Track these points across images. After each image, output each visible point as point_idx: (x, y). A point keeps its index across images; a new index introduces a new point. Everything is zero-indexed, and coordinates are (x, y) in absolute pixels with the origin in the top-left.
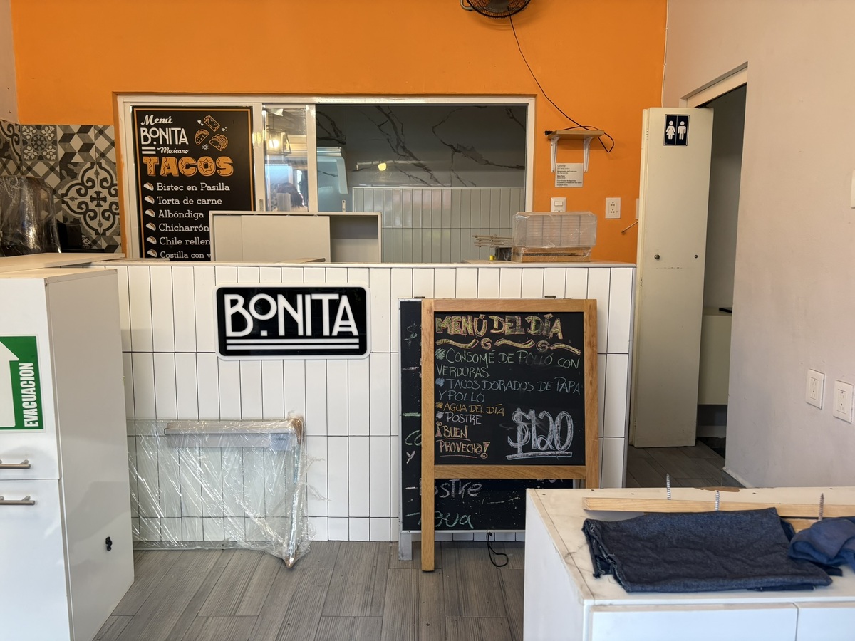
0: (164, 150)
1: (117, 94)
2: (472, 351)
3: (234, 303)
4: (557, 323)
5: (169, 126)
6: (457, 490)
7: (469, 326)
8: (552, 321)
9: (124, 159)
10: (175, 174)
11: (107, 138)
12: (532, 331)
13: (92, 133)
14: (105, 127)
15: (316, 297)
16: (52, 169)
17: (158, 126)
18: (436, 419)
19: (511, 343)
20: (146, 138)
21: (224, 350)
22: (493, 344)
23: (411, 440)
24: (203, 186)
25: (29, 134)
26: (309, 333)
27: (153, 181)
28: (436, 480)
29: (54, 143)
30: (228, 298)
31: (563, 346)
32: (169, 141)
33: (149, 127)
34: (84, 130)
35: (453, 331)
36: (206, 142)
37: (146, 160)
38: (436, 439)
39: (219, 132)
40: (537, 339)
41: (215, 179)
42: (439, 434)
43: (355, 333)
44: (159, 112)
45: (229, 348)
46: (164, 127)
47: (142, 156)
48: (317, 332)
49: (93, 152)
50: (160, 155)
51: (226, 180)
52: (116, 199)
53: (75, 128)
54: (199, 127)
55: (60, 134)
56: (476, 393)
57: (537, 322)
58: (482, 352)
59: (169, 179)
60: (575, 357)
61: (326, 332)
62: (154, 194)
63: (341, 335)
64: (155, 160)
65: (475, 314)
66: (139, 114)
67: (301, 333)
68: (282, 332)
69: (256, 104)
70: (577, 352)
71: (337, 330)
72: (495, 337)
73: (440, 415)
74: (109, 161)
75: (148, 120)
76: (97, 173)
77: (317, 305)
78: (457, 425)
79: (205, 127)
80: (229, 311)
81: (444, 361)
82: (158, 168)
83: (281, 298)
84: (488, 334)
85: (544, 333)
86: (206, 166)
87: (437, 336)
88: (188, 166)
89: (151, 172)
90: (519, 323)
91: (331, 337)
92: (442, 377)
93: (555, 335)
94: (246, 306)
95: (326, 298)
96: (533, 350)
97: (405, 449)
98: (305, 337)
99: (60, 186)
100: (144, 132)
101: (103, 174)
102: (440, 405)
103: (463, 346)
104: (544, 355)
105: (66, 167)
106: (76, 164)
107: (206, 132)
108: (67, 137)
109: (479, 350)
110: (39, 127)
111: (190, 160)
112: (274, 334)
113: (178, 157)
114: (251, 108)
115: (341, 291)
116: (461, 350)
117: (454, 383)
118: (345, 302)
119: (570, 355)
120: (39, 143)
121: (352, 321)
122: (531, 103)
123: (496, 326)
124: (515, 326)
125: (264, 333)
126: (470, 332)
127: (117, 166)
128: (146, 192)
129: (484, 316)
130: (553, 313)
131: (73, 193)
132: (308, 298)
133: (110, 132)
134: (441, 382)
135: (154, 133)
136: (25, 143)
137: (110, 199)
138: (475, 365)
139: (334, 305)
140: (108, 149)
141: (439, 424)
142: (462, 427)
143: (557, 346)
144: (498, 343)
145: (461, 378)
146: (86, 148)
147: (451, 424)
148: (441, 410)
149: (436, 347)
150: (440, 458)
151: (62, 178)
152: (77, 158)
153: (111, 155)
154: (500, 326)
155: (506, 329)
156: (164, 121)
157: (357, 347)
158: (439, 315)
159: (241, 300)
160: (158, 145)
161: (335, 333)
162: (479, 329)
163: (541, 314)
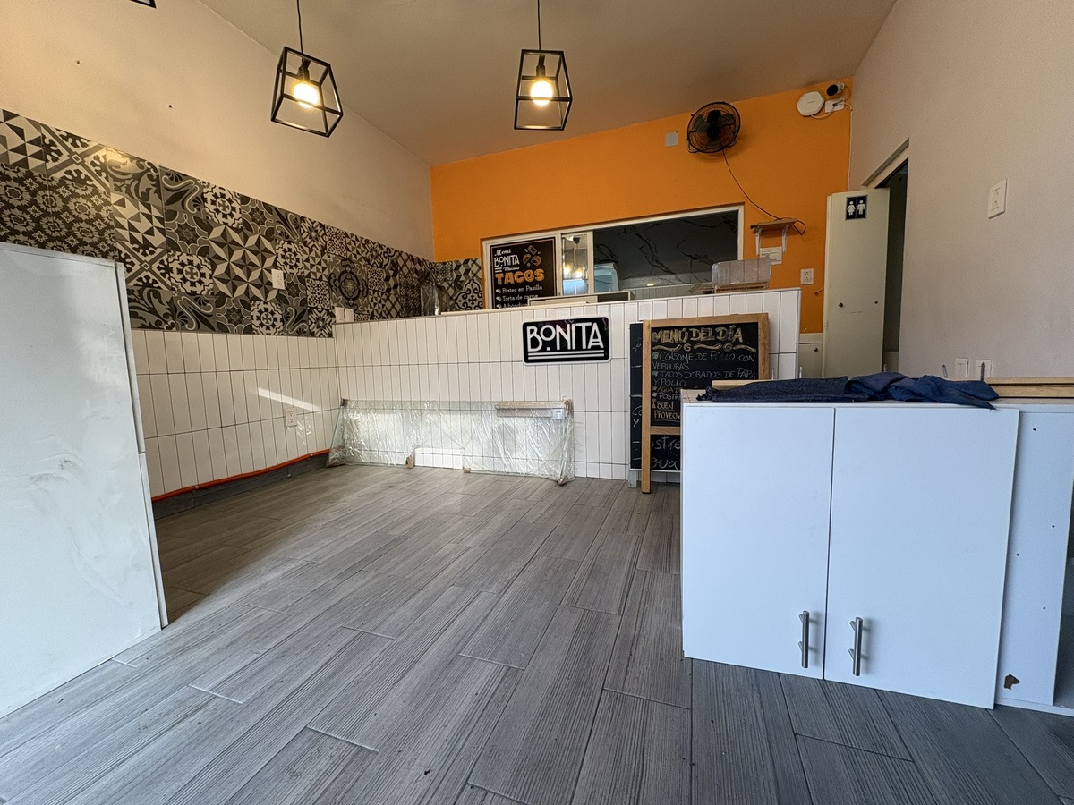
0: (507, 269)
1: (482, 240)
2: (677, 353)
3: (532, 331)
4: (739, 331)
5: (509, 254)
6: (667, 445)
7: (676, 336)
8: (735, 330)
9: (486, 277)
10: (512, 282)
11: (477, 265)
12: (720, 338)
13: (470, 263)
14: (476, 259)
15: (578, 325)
16: (450, 285)
17: (503, 255)
18: (652, 397)
19: (705, 346)
20: (497, 263)
21: (527, 360)
22: (692, 347)
23: (637, 412)
24: (528, 288)
25: (440, 267)
26: (574, 347)
27: (500, 287)
28: (651, 435)
29: (452, 271)
30: (529, 329)
31: (743, 346)
32: (509, 264)
33: (499, 257)
34: (466, 262)
35: (664, 340)
36: (529, 262)
37: (497, 276)
38: (652, 409)
39: (537, 254)
40: (723, 343)
41: (534, 283)
42: (654, 406)
43: (602, 346)
44: (504, 247)
45: (529, 358)
46: (506, 255)
47: (495, 273)
48: (579, 347)
49: (470, 274)
50: (504, 272)
51: (540, 283)
52: (481, 299)
53: (462, 262)
54: (525, 253)
55: (454, 265)
56: (680, 380)
57: (724, 332)
58: (685, 353)
59: (509, 286)
60: (752, 354)
61: (584, 347)
62: (501, 295)
63: (593, 348)
64: (502, 275)
65: (680, 328)
66: (494, 250)
67: (569, 348)
68: (558, 348)
69: (557, 235)
70: (753, 350)
71: (591, 344)
72: (694, 343)
73: (655, 395)
74: (478, 278)
75: (498, 253)
76: (472, 285)
77: (579, 330)
78: (666, 401)
79: (529, 253)
80: (530, 336)
81: (658, 360)
82: (503, 279)
83: (558, 326)
84: (689, 341)
85: (729, 338)
86: (529, 276)
87: (653, 344)
88: (519, 277)
89: (500, 282)
90: (710, 333)
91: (587, 349)
92: (656, 370)
93: (737, 339)
94: (538, 333)
95: (584, 325)
96: (721, 350)
97: (633, 418)
98: (571, 350)
99: (453, 295)
100: (496, 260)
101: (475, 286)
102: (655, 388)
103: (671, 349)
104: (729, 353)
105: (457, 284)
106: (462, 282)
107: (529, 256)
108: (458, 267)
109: (682, 352)
110: (444, 263)
111: (520, 273)
112: (554, 349)
113: (514, 272)
114: (554, 238)
115: (592, 320)
116: (670, 353)
117: (665, 374)
118: (595, 327)
119: (749, 353)
120: (444, 272)
121: (600, 339)
122: (741, 209)
123: (694, 335)
124: (707, 335)
125: (548, 349)
126: (676, 340)
127: (482, 280)
128: (497, 294)
129: (686, 329)
130: (735, 324)
131: (460, 298)
132: (573, 325)
133: (479, 262)
134: (656, 374)
135: (501, 260)
136: (437, 273)
137: (478, 300)
138: (679, 362)
139: (589, 329)
140: (478, 271)
141: (654, 400)
142: (670, 402)
143: (738, 347)
144: (696, 347)
145: (670, 370)
146: (467, 272)
147: (662, 401)
148: (656, 391)
149: (652, 351)
150: (654, 421)
151: (455, 290)
152: (463, 278)
153: (479, 275)
154: (697, 335)
155: (701, 337)
156: (507, 252)
157: (603, 355)
158: (654, 330)
159: (536, 329)
160: (504, 267)
161: (589, 347)
162: (683, 338)
163: (727, 326)
